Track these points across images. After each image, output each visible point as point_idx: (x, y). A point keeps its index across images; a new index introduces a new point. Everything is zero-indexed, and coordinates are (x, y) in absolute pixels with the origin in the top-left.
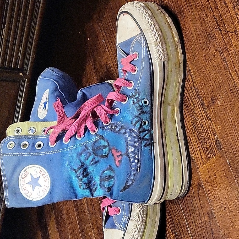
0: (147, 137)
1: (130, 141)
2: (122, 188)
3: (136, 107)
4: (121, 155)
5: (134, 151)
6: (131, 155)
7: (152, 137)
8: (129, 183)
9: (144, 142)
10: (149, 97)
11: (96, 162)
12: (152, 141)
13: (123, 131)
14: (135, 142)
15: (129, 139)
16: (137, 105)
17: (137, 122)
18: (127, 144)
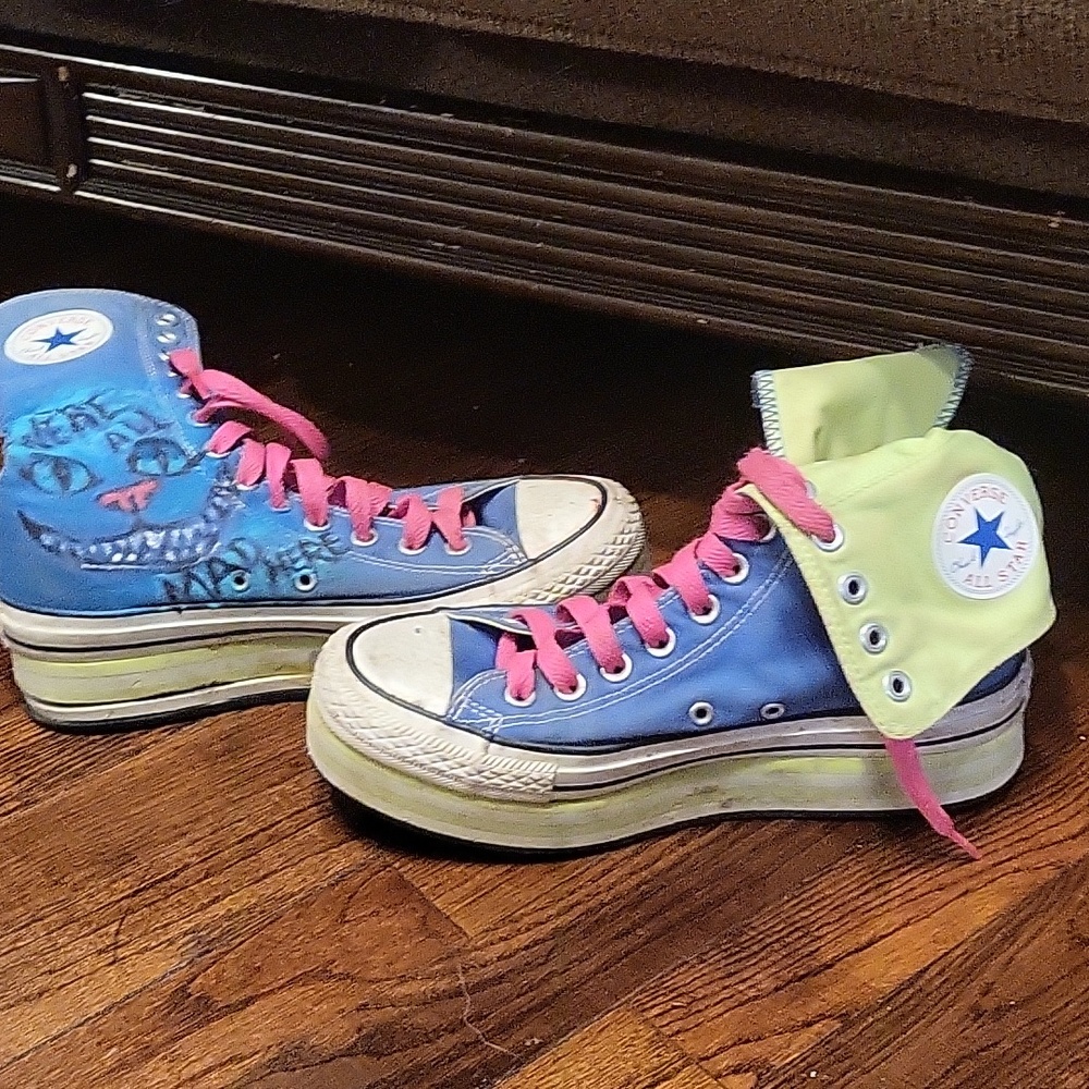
0: (196, 588)
1: (181, 537)
2: (31, 516)
3: (289, 552)
4: (136, 510)
5: (148, 548)
6: (135, 541)
7: (197, 604)
9: (177, 580)
10: (322, 591)
12: (184, 606)
13: (212, 513)
14: (177, 551)
15: (188, 533)
16: (297, 554)
17: (241, 554)
18: (169, 527)
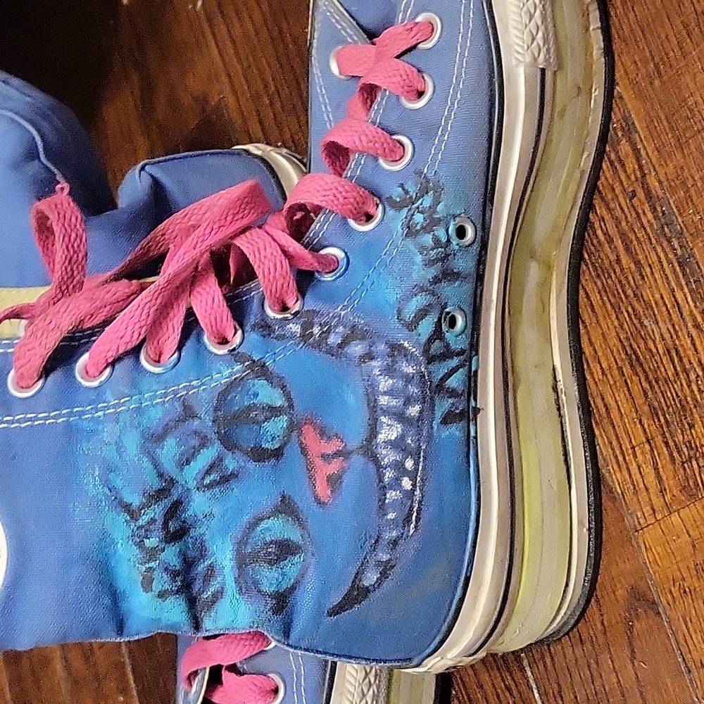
0: (455, 382)
1: (389, 393)
2: (336, 599)
3: (423, 249)
4: (342, 454)
5: (402, 438)
6: (388, 456)
7: (472, 384)
8: (371, 578)
9: (444, 405)
10: (476, 211)
11: (226, 479)
12: (473, 403)
13: (357, 349)
14: (408, 401)
15: (385, 383)
16: (428, 239)
17: (422, 313)
18: (373, 408)
